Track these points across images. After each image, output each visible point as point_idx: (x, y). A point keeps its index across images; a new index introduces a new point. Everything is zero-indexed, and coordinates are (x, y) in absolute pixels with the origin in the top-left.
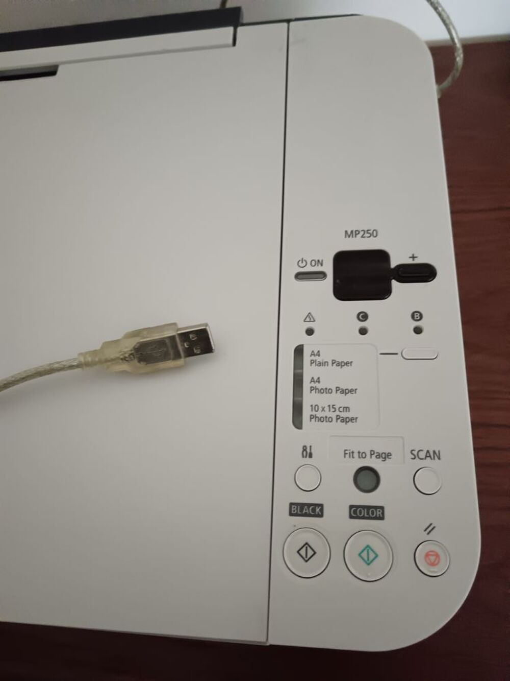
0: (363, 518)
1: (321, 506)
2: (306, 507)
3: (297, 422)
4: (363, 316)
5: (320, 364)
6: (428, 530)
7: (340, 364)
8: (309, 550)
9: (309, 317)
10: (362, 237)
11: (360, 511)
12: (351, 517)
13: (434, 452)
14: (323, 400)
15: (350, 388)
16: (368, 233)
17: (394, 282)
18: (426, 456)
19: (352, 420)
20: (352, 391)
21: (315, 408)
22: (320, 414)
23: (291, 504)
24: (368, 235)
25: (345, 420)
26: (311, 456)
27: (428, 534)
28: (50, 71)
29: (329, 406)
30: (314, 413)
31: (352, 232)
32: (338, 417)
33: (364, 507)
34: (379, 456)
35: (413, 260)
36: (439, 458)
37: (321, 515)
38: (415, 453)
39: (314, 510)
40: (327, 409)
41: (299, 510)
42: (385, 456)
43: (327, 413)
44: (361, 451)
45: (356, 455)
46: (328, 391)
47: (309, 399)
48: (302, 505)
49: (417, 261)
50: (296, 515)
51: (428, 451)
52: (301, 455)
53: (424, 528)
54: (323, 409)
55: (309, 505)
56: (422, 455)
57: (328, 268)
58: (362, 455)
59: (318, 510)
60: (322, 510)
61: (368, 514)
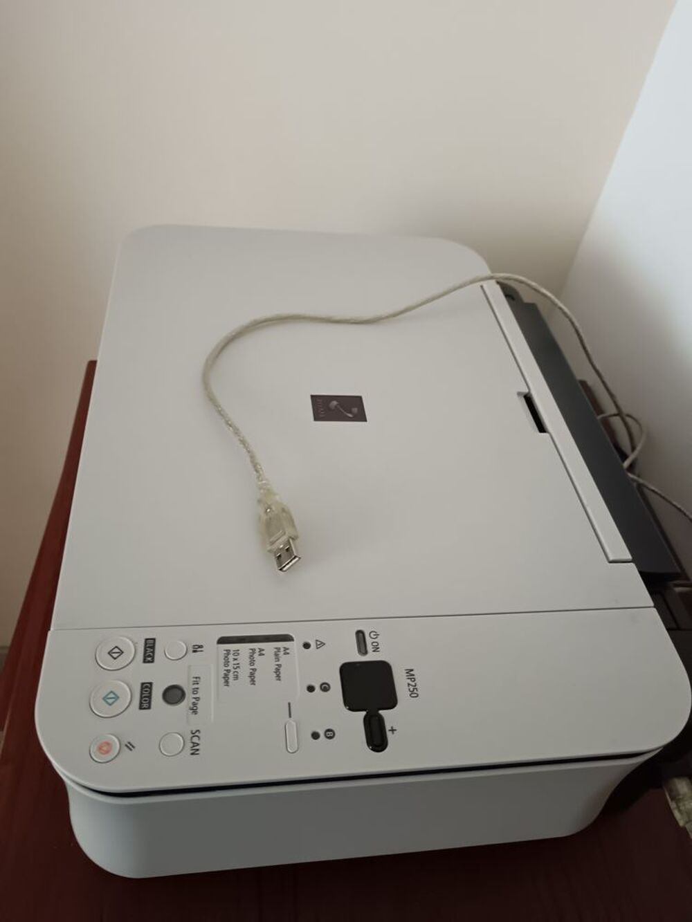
0: (142, 694)
1: (152, 661)
2: (152, 650)
3: (222, 641)
4: (325, 688)
5: (276, 655)
6: (129, 745)
7: (277, 671)
8: (117, 655)
9: (320, 644)
10: (409, 684)
11: (146, 691)
12: (143, 684)
13: (198, 750)
14: (244, 658)
15: (255, 679)
16: (414, 689)
17: (364, 713)
18: (193, 743)
19: (227, 683)
20: (253, 682)
21: (237, 653)
22: (231, 657)
23: (154, 639)
24: (412, 690)
25: (226, 677)
26: (194, 651)
27: (126, 745)
28: (541, 428)
29: (238, 664)
30: (232, 652)
31: (413, 675)
32: (229, 671)
33: (150, 693)
34: (194, 704)
35: (390, 730)
36: (192, 754)
37: (145, 661)
38: (197, 734)
39: (149, 656)
40: (235, 662)
41: (150, 645)
42: (194, 710)
43: (232, 662)
44: (199, 690)
45: (196, 686)
46: (252, 662)
47: (244, 648)
48: (153, 647)
49: (389, 734)
50: (146, 644)
51: (198, 744)
52: (195, 644)
53: (132, 742)
54: (236, 659)
55: (153, 652)
56: (195, 740)
57: (371, 657)
58: (195, 691)
59: (149, 659)
60: (149, 662)
61: (145, 697)
